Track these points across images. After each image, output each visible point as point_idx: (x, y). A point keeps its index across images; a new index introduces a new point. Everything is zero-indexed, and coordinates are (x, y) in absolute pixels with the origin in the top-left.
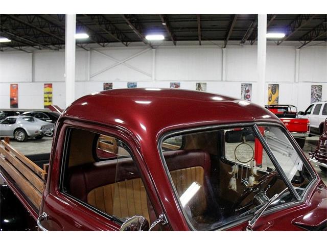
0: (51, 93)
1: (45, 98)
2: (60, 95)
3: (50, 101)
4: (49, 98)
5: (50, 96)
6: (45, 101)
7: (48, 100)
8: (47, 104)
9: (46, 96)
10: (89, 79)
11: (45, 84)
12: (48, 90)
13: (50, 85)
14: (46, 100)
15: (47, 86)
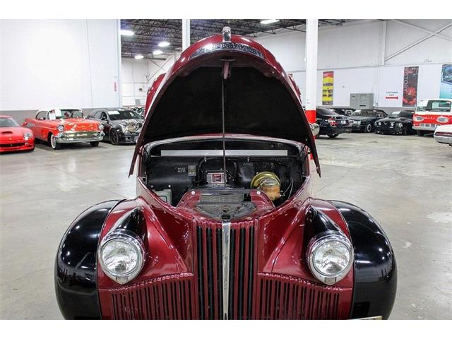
0: (332, 85)
1: (323, 91)
2: (343, 87)
3: (330, 96)
4: (329, 91)
5: (330, 88)
6: (324, 95)
7: (327, 93)
8: (327, 99)
9: (326, 88)
10: (383, 64)
11: (324, 73)
12: (328, 80)
13: (331, 74)
14: (325, 93)
15: (327, 75)
